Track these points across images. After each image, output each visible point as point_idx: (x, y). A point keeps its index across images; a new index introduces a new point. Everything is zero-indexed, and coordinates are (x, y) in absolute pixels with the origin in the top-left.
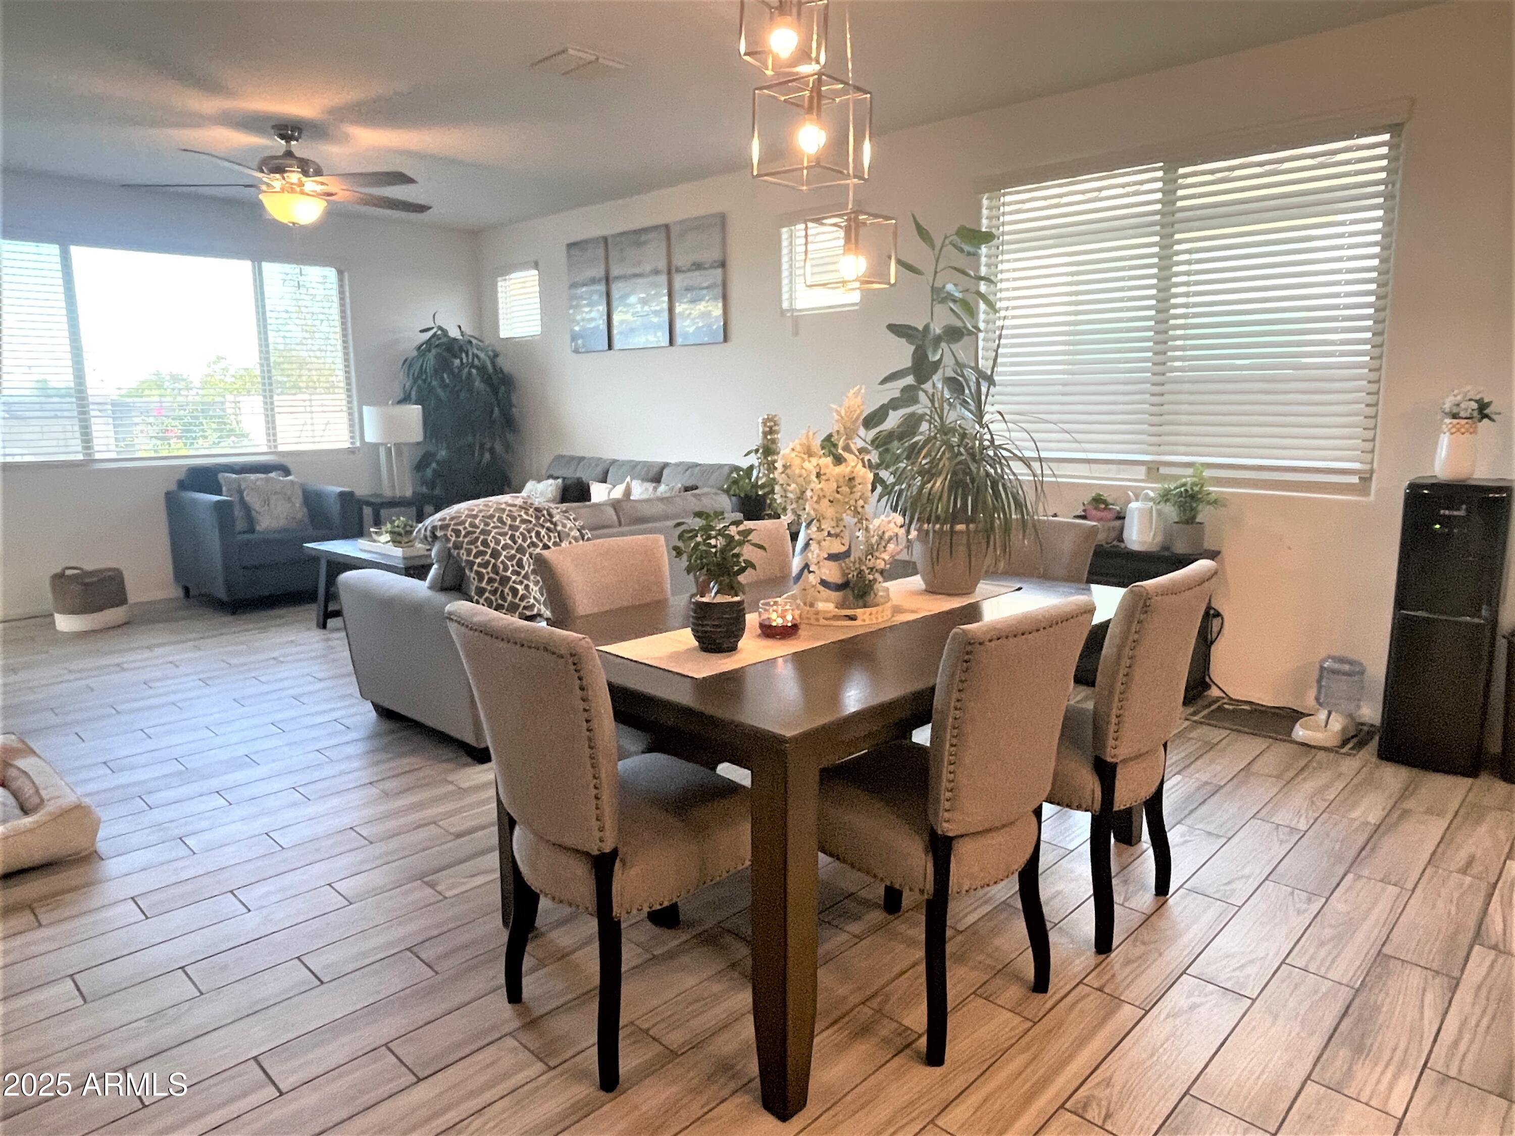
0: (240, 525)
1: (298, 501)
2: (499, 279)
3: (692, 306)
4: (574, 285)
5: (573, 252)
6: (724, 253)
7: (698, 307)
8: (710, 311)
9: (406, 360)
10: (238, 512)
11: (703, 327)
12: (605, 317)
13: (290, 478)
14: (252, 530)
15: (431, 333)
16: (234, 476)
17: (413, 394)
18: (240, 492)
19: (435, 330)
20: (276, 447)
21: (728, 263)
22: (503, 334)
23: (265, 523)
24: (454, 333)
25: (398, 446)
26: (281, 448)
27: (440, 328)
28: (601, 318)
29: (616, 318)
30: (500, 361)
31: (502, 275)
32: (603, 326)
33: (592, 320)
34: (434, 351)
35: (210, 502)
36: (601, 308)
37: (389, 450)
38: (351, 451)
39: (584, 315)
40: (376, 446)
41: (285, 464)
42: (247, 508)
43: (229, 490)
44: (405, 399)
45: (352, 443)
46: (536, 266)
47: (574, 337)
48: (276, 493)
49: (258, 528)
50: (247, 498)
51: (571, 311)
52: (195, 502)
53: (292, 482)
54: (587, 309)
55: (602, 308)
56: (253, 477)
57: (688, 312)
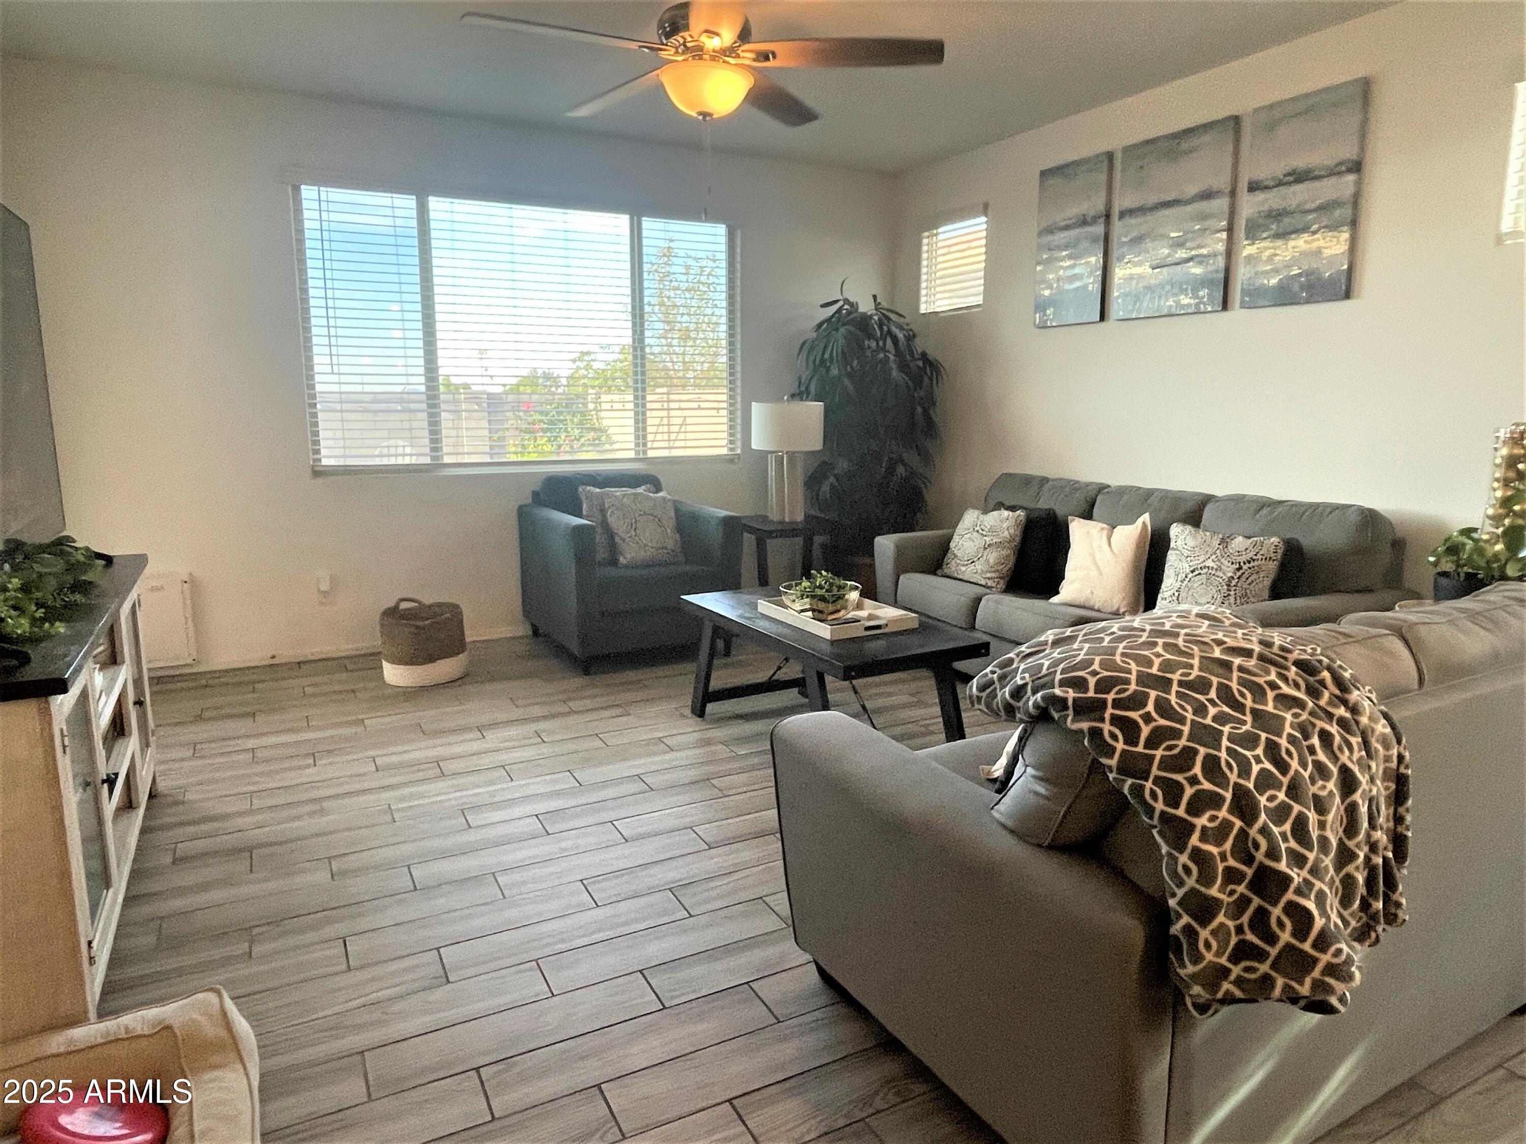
0: (601, 554)
1: (670, 523)
2: (926, 234)
3: (1279, 243)
4: (1050, 230)
5: (1051, 182)
6: (1362, 148)
7: (1291, 243)
8: (1320, 248)
9: (804, 344)
10: (600, 538)
11: (1300, 275)
12: (1099, 273)
13: (661, 494)
14: (614, 562)
15: (835, 307)
16: (598, 490)
17: (813, 388)
18: (603, 511)
19: (841, 303)
20: (645, 452)
21: (1367, 167)
22: (923, 309)
23: (630, 554)
24: (866, 307)
25: (792, 455)
26: (651, 454)
27: (846, 301)
28: (1091, 274)
29: (1119, 273)
30: (920, 345)
31: (929, 229)
32: (1094, 287)
33: (1076, 277)
34: (842, 330)
35: (567, 526)
36: (1093, 259)
37: (780, 461)
38: (730, 460)
39: (1061, 272)
40: (763, 454)
41: (654, 474)
42: (611, 535)
43: (590, 509)
44: (801, 394)
45: (731, 449)
46: (985, 209)
47: (1040, 307)
48: (645, 514)
49: (622, 560)
50: (612, 520)
51: (1039, 268)
52: (549, 524)
53: (664, 498)
54: (1068, 263)
55: (1095, 259)
56: (618, 492)
57: (1267, 253)
